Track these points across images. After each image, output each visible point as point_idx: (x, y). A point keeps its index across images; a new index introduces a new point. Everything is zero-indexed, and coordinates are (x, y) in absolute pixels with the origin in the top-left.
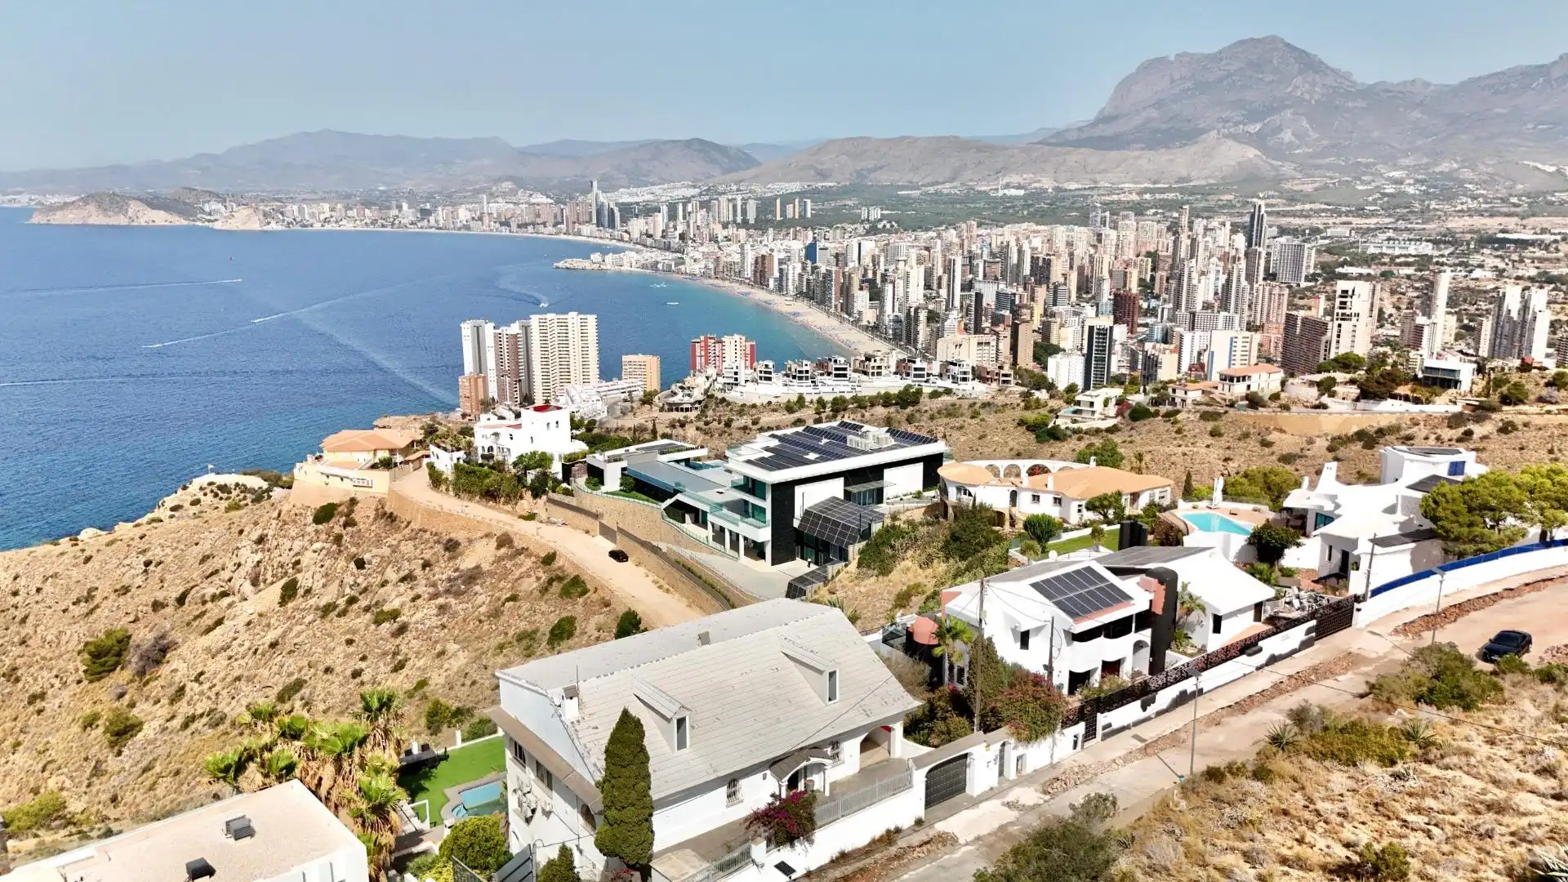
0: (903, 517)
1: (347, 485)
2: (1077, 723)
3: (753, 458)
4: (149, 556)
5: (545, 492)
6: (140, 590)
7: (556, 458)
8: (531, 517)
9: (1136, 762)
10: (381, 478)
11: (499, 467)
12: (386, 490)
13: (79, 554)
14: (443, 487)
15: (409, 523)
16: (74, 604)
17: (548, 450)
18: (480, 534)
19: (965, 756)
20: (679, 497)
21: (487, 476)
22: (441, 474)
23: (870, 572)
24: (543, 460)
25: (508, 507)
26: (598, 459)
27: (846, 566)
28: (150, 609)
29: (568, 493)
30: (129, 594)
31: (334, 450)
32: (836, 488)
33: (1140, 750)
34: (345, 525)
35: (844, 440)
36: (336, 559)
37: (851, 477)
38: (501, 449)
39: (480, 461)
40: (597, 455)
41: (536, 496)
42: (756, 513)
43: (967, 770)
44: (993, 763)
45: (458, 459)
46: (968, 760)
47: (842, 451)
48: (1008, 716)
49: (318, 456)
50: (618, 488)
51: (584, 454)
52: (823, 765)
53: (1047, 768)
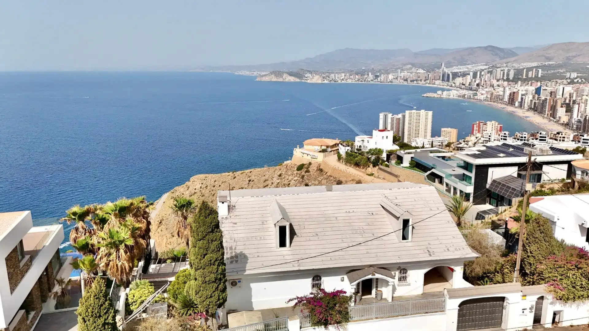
0: (547, 187)
1: (309, 157)
3: (469, 153)
4: (250, 178)
5: (378, 165)
7: (385, 151)
8: (372, 175)
10: (320, 156)
11: (362, 154)
12: (322, 161)
13: (233, 176)
14: (341, 161)
15: (326, 173)
17: (382, 148)
18: (350, 179)
19: (503, 299)
20: (433, 170)
21: (357, 157)
22: (341, 155)
24: (380, 151)
25: (364, 170)
26: (402, 153)
27: (510, 208)
29: (387, 166)
31: (307, 144)
32: (513, 171)
34: (306, 172)
35: (523, 150)
36: (301, 184)
37: (522, 166)
38: (364, 147)
39: (356, 151)
40: (402, 152)
41: (374, 166)
42: (467, 179)
43: (504, 311)
44: (528, 310)
45: (348, 150)
46: (505, 302)
47: (519, 154)
48: (549, 277)
49: (301, 146)
50: (408, 165)
51: (396, 150)
52: (389, 282)
53: (584, 326)
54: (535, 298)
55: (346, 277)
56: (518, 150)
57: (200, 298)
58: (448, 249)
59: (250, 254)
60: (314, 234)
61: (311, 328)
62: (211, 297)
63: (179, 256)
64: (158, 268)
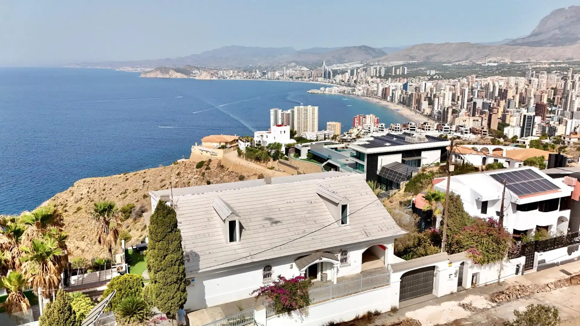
0: (428, 170)
1: (209, 154)
2: (519, 256)
3: (361, 143)
4: (145, 179)
5: (278, 159)
6: (141, 191)
7: (283, 145)
8: (272, 168)
9: (564, 288)
10: (220, 154)
11: (262, 149)
12: (222, 157)
13: (125, 177)
14: (242, 156)
15: (228, 169)
16: (120, 194)
17: (280, 142)
18: (252, 174)
19: (433, 268)
20: (329, 161)
21: (257, 152)
22: (242, 151)
23: (410, 194)
24: (279, 146)
25: (264, 164)
27: (399, 191)
28: (142, 197)
29: (287, 159)
30: (137, 192)
31: (206, 141)
32: (398, 158)
33: (567, 280)
34: (206, 169)
35: (404, 139)
36: (202, 182)
37: (405, 153)
38: (264, 142)
39: (256, 146)
40: (299, 145)
41: (274, 160)
42: (360, 167)
43: (434, 278)
44: (454, 275)
45: (248, 145)
46: (435, 270)
47: (402, 143)
48: (468, 245)
49: (200, 143)
50: (306, 157)
51: (294, 144)
52: (334, 264)
53: (495, 284)
54: (458, 264)
55: (294, 264)
56: (401, 140)
57: (161, 300)
58: (381, 229)
59: (201, 252)
60: (261, 226)
61: (276, 316)
62: (173, 298)
63: (102, 264)
64: (81, 279)
